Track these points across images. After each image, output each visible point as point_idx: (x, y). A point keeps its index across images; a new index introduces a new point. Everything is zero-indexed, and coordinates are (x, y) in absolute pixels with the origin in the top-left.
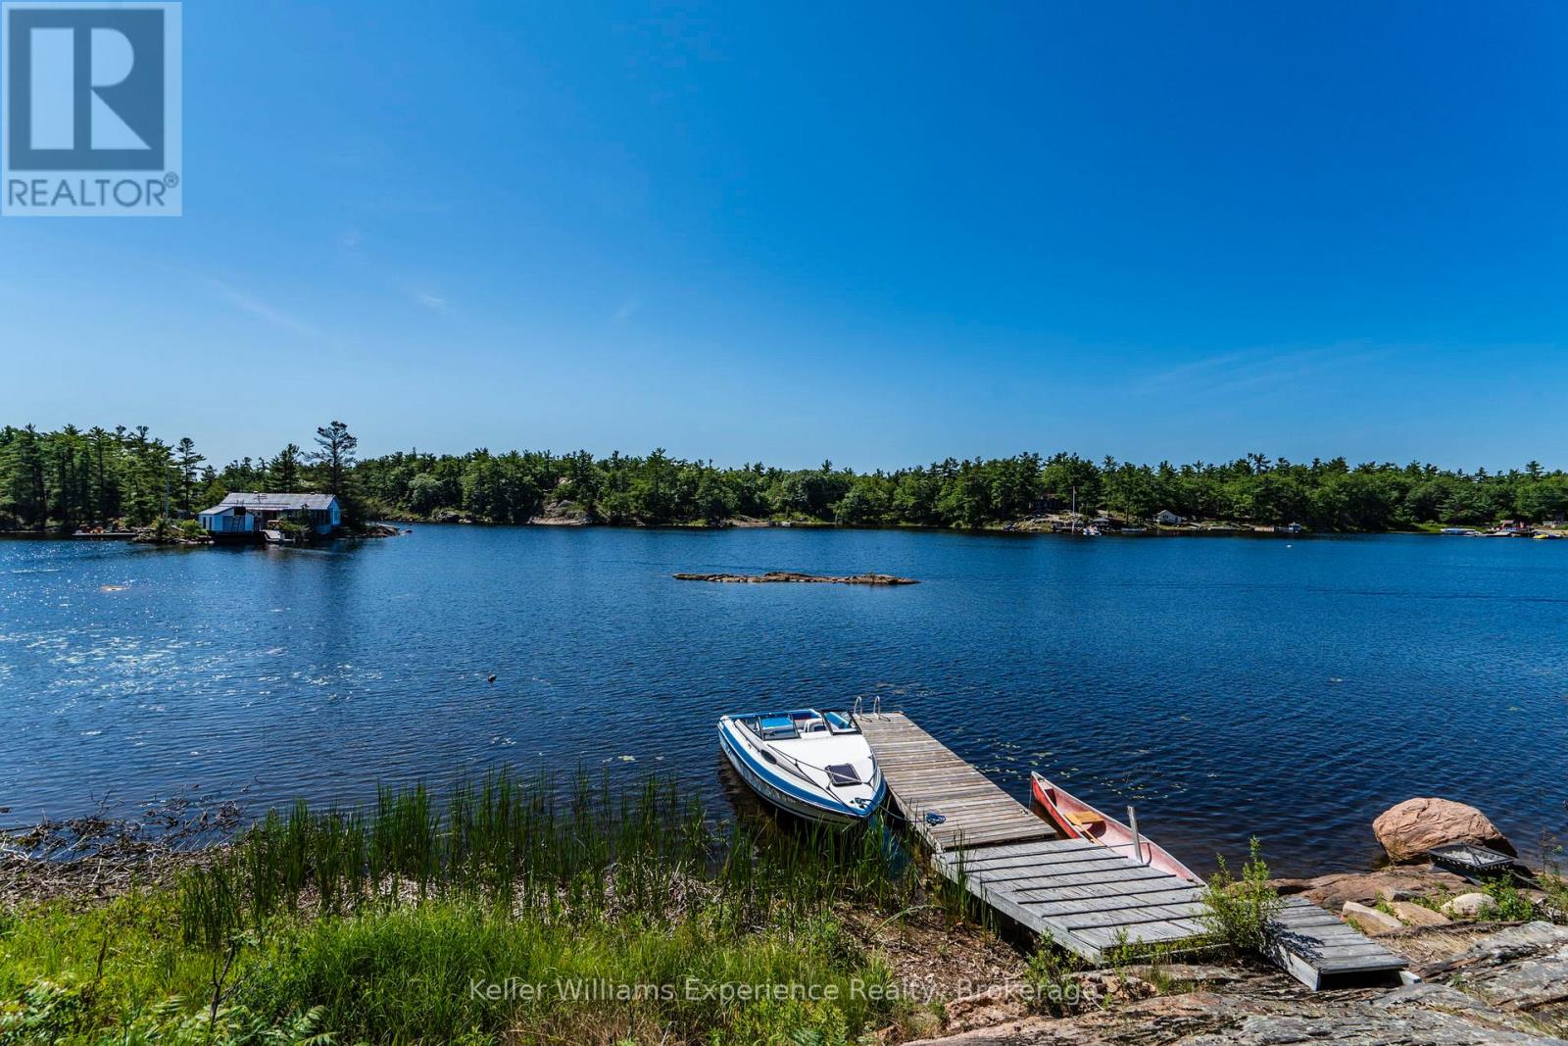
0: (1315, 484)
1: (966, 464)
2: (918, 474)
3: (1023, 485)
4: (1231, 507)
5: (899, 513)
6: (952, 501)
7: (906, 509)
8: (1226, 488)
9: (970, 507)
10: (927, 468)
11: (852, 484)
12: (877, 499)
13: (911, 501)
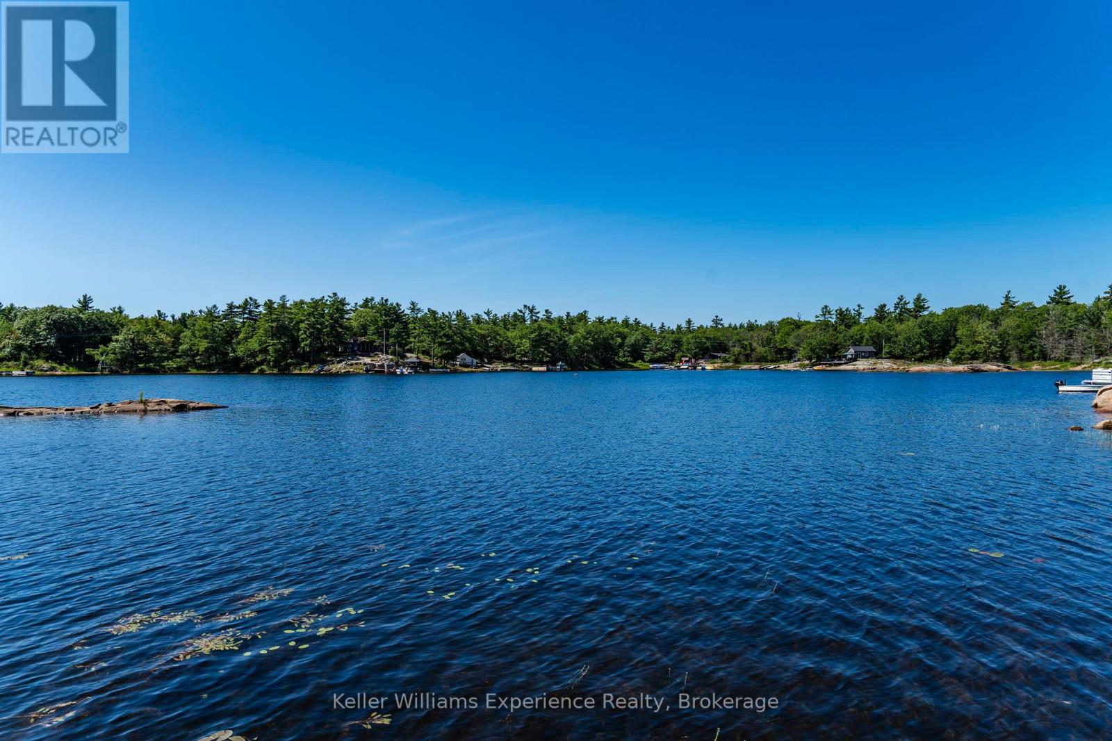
0: (571, 332)
1: (269, 305)
2: (211, 315)
3: (333, 327)
4: (514, 351)
5: (188, 359)
6: (254, 344)
7: (197, 354)
8: (509, 334)
9: (276, 351)
10: (222, 307)
11: (122, 326)
12: (158, 344)
13: (203, 345)
